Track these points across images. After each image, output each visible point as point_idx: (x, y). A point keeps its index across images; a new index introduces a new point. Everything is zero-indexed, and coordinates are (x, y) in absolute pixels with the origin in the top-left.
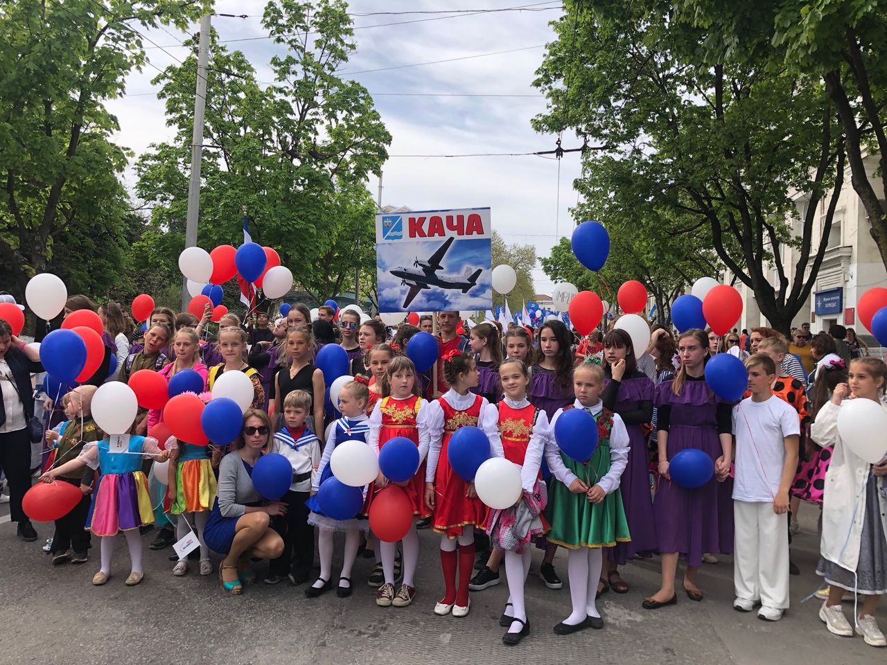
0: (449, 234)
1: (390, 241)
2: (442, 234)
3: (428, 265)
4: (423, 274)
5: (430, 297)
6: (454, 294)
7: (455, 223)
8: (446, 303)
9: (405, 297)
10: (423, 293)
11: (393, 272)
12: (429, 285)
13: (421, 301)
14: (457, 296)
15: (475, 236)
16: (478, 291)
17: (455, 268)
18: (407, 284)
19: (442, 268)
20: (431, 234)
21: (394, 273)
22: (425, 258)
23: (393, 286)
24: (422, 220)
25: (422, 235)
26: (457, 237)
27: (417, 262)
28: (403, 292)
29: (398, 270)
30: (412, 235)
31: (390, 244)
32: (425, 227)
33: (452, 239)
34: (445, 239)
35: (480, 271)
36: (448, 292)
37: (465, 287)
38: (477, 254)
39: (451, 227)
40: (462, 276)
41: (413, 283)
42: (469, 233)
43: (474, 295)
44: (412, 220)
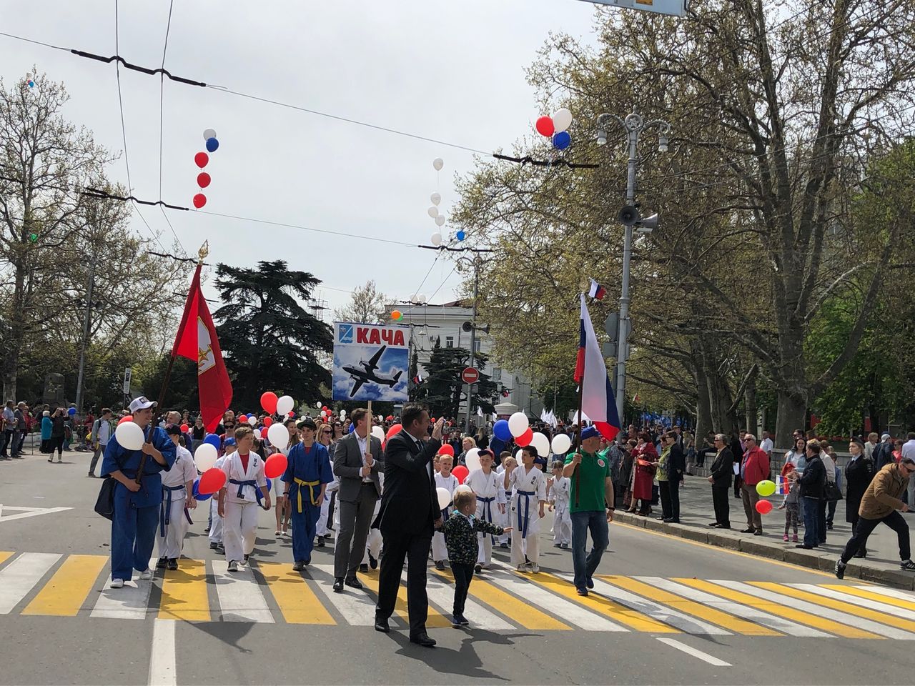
0: (384, 343)
1: (344, 344)
2: (379, 342)
3: (369, 364)
4: (365, 371)
5: (370, 389)
6: (384, 388)
7: (387, 336)
8: (380, 394)
9: (352, 388)
10: (364, 386)
11: (344, 369)
12: (369, 380)
13: (363, 392)
14: (386, 389)
15: (399, 346)
16: (399, 386)
17: (386, 369)
18: (354, 378)
19: (378, 368)
20: (372, 342)
21: (346, 369)
22: (367, 358)
23: (345, 379)
24: (366, 330)
25: (366, 341)
26: (389, 346)
27: (361, 362)
28: (351, 384)
29: (348, 367)
30: (359, 341)
31: (344, 346)
32: (368, 336)
33: (385, 347)
34: (380, 346)
35: (401, 372)
36: (381, 386)
37: (391, 383)
38: (400, 360)
39: (385, 339)
40: (389, 376)
41: (358, 378)
42: (396, 344)
43: (396, 390)
44: (359, 330)
